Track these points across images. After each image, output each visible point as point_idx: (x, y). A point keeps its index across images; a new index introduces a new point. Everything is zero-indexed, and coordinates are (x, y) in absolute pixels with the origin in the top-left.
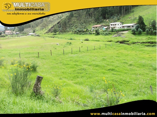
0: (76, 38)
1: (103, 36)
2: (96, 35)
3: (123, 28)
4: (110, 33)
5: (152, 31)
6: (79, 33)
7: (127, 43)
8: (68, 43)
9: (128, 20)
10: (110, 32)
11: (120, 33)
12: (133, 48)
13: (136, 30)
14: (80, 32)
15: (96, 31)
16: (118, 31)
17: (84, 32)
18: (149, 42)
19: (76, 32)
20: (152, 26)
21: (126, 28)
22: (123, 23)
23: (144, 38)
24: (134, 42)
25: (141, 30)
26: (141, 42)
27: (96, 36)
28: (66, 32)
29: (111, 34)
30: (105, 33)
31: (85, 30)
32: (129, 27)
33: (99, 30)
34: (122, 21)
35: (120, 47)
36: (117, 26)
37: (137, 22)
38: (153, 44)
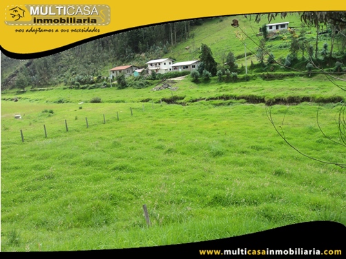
0: (72, 99)
1: (135, 90)
2: (119, 88)
3: (175, 70)
4: (148, 83)
5: (228, 74)
6: (81, 86)
7: (180, 101)
8: (46, 111)
9: (184, 53)
10: (148, 81)
11: (168, 82)
12: (187, 111)
13: (199, 74)
14: (83, 83)
15: (119, 79)
16: (165, 77)
17: (92, 83)
18: (221, 98)
19: (73, 83)
20: (228, 64)
21: (180, 70)
22: (174, 60)
23: (213, 90)
24: (194, 99)
25: (208, 72)
26: (207, 97)
27: (119, 91)
28: (49, 85)
29: (152, 85)
30: (138, 82)
31: (95, 78)
32: (186, 67)
33: (126, 76)
34: (172, 56)
35: (163, 111)
36: (163, 67)
37: (199, 57)
38: (229, 101)
